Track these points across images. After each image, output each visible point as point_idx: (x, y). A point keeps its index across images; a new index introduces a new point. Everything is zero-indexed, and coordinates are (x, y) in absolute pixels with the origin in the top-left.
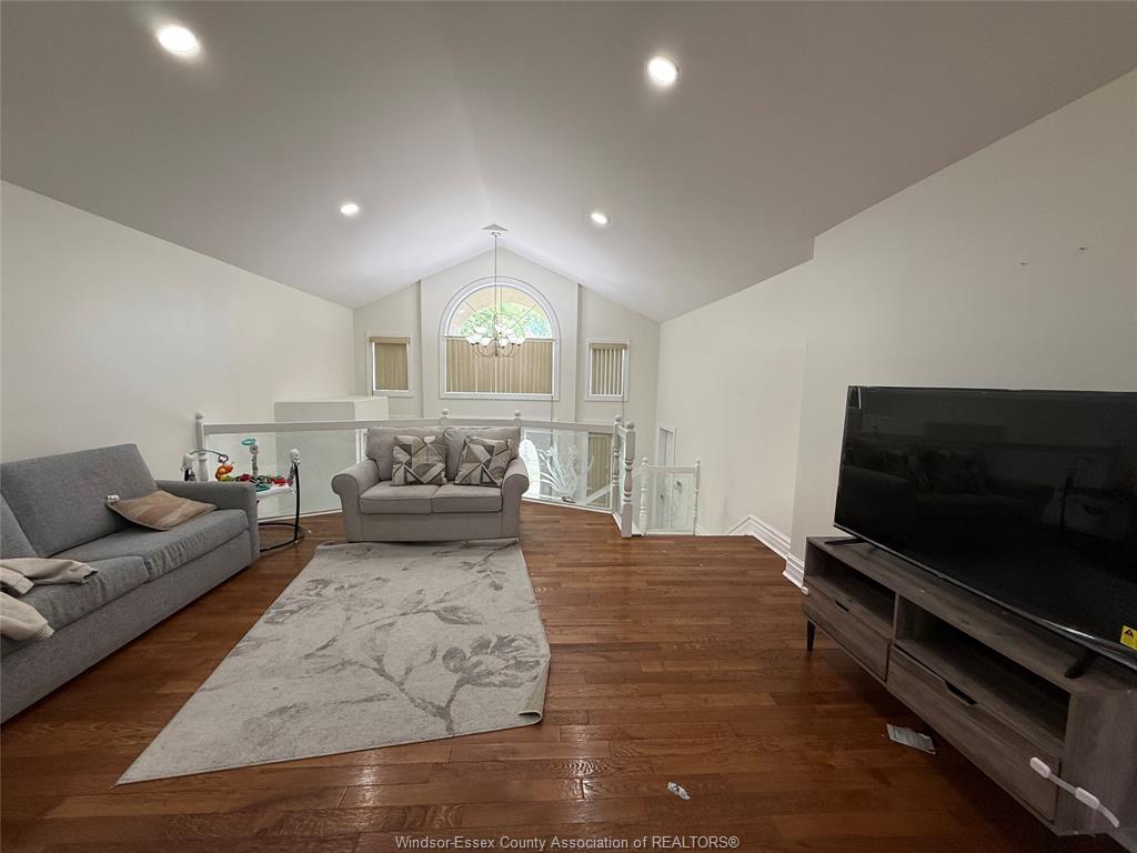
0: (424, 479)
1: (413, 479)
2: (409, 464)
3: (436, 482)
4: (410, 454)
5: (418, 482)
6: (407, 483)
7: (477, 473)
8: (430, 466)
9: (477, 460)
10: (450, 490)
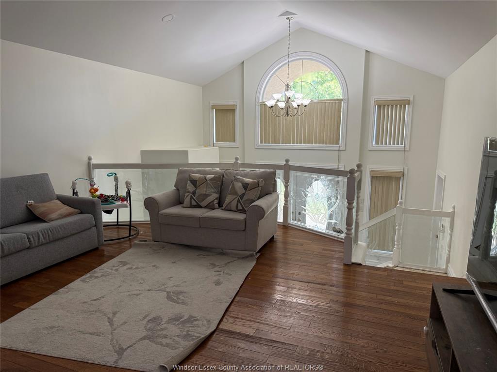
0: (201, 204)
1: (195, 204)
2: (194, 193)
3: (210, 207)
4: (195, 186)
5: (198, 206)
6: (192, 206)
7: (234, 203)
8: (207, 196)
9: (236, 193)
10: (218, 213)
